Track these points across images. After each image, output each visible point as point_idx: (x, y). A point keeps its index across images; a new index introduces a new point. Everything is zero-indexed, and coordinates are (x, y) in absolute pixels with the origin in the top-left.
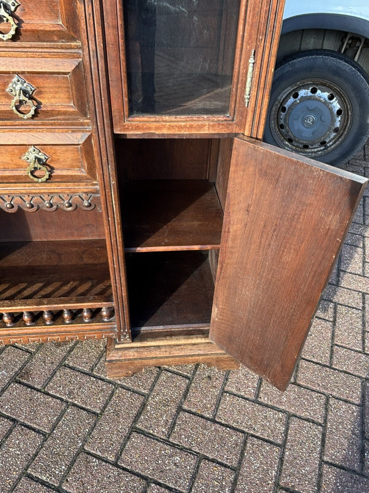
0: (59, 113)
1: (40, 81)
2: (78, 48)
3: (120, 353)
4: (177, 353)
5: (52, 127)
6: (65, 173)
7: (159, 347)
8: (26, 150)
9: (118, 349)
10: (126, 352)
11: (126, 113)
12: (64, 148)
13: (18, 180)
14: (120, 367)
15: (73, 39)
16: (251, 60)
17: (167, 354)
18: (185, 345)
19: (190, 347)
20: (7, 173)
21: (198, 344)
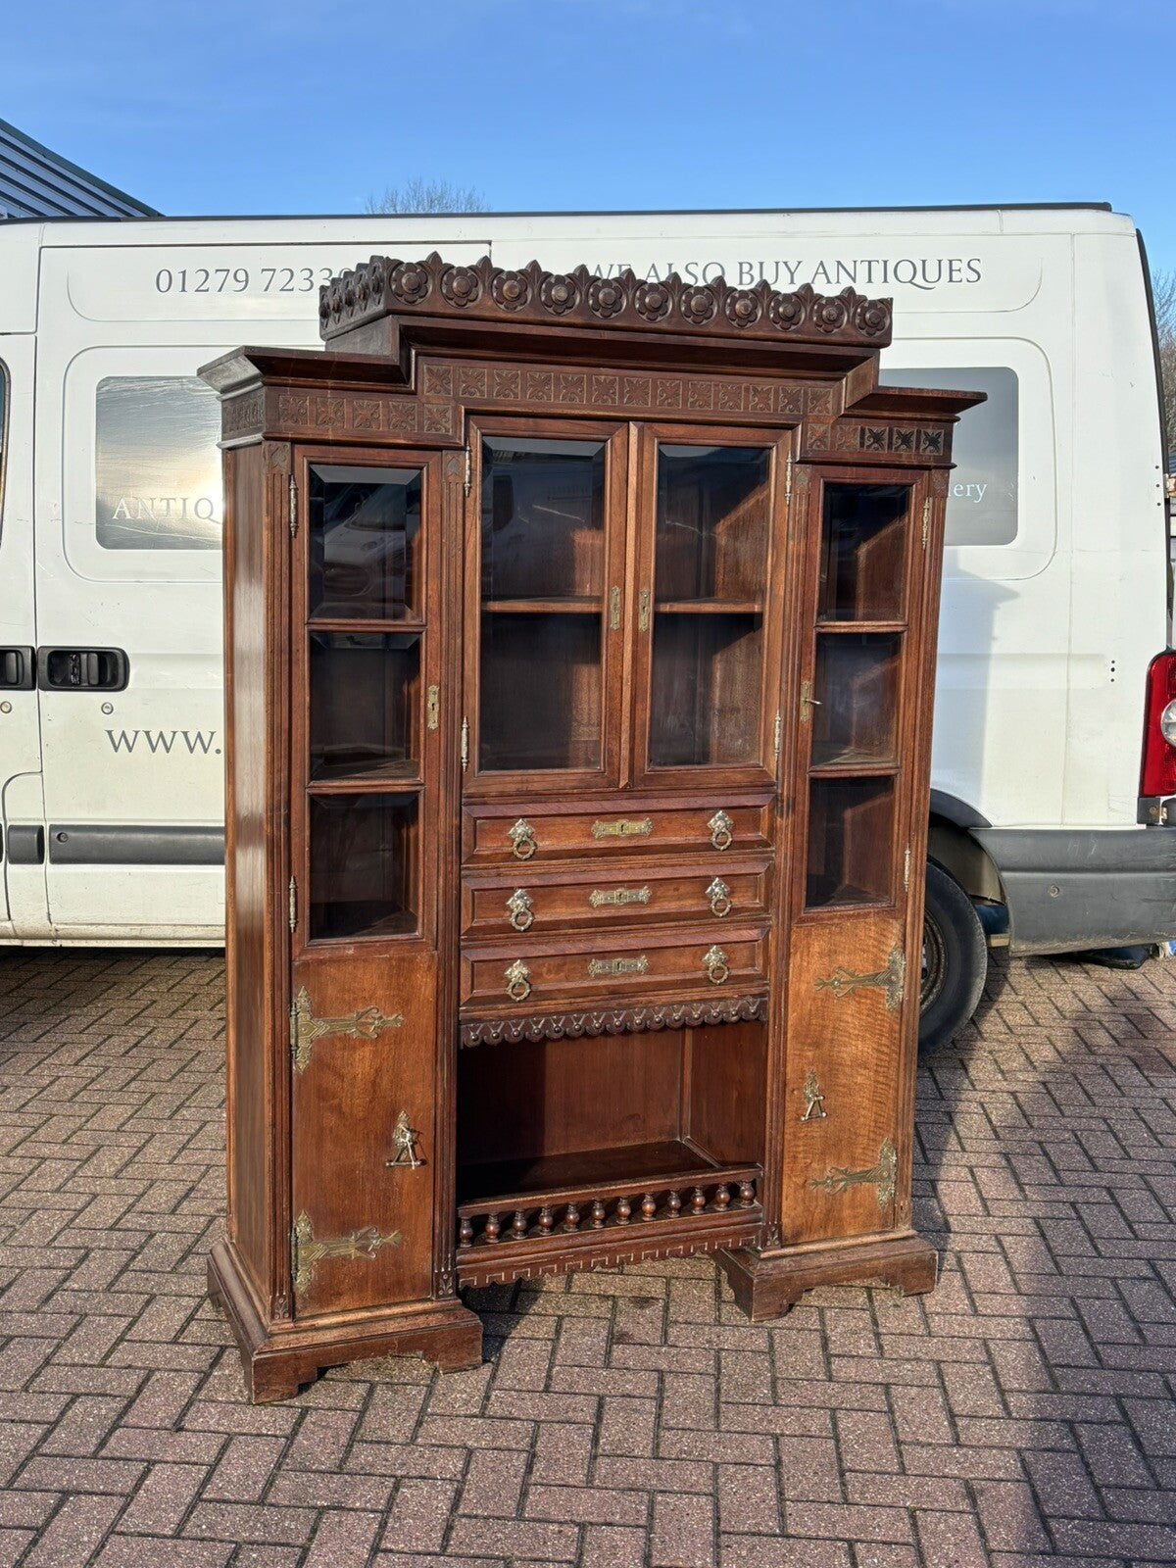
0: (747, 909)
1: (735, 883)
2: (772, 852)
3: (770, 1265)
4: (847, 1258)
5: (738, 925)
6: (740, 972)
7: (818, 1252)
8: (708, 951)
9: (764, 1259)
10: (778, 1262)
11: (803, 905)
12: (742, 945)
13: (694, 983)
14: (773, 1290)
15: (769, 846)
16: (908, 852)
17: (836, 1260)
18: (853, 1246)
19: (863, 1249)
20: (688, 977)
21: (871, 1244)
